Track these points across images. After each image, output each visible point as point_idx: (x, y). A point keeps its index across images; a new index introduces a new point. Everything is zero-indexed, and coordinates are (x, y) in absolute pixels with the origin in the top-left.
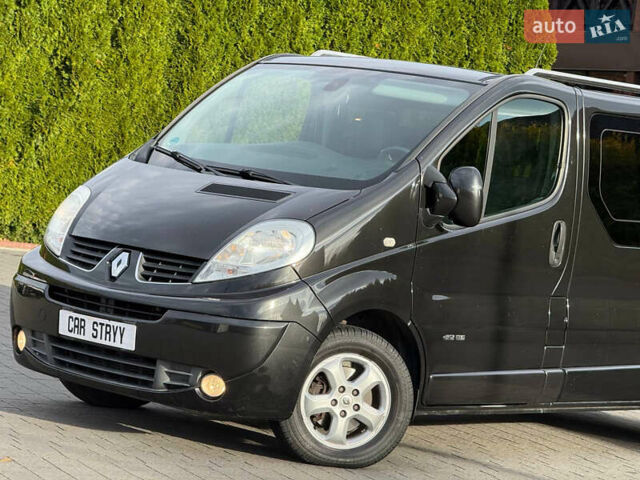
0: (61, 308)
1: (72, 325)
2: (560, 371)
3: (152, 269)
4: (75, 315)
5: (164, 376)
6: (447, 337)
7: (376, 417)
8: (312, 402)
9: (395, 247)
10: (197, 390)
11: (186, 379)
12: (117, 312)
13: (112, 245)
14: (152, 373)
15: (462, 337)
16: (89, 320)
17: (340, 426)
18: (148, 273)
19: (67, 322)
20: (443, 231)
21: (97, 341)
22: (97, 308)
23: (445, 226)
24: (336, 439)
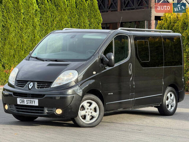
0: (17, 98)
1: (21, 101)
2: (134, 99)
3: (39, 86)
4: (21, 99)
5: (46, 111)
6: (109, 94)
7: (96, 115)
8: (81, 113)
9: (96, 74)
10: (55, 113)
11: (52, 111)
12: (32, 97)
13: (28, 81)
14: (43, 110)
15: (112, 94)
16: (25, 100)
17: (88, 118)
18: (38, 87)
19: (19, 101)
20: (106, 69)
21: (28, 104)
22: (26, 97)
23: (106, 67)
24: (88, 121)
